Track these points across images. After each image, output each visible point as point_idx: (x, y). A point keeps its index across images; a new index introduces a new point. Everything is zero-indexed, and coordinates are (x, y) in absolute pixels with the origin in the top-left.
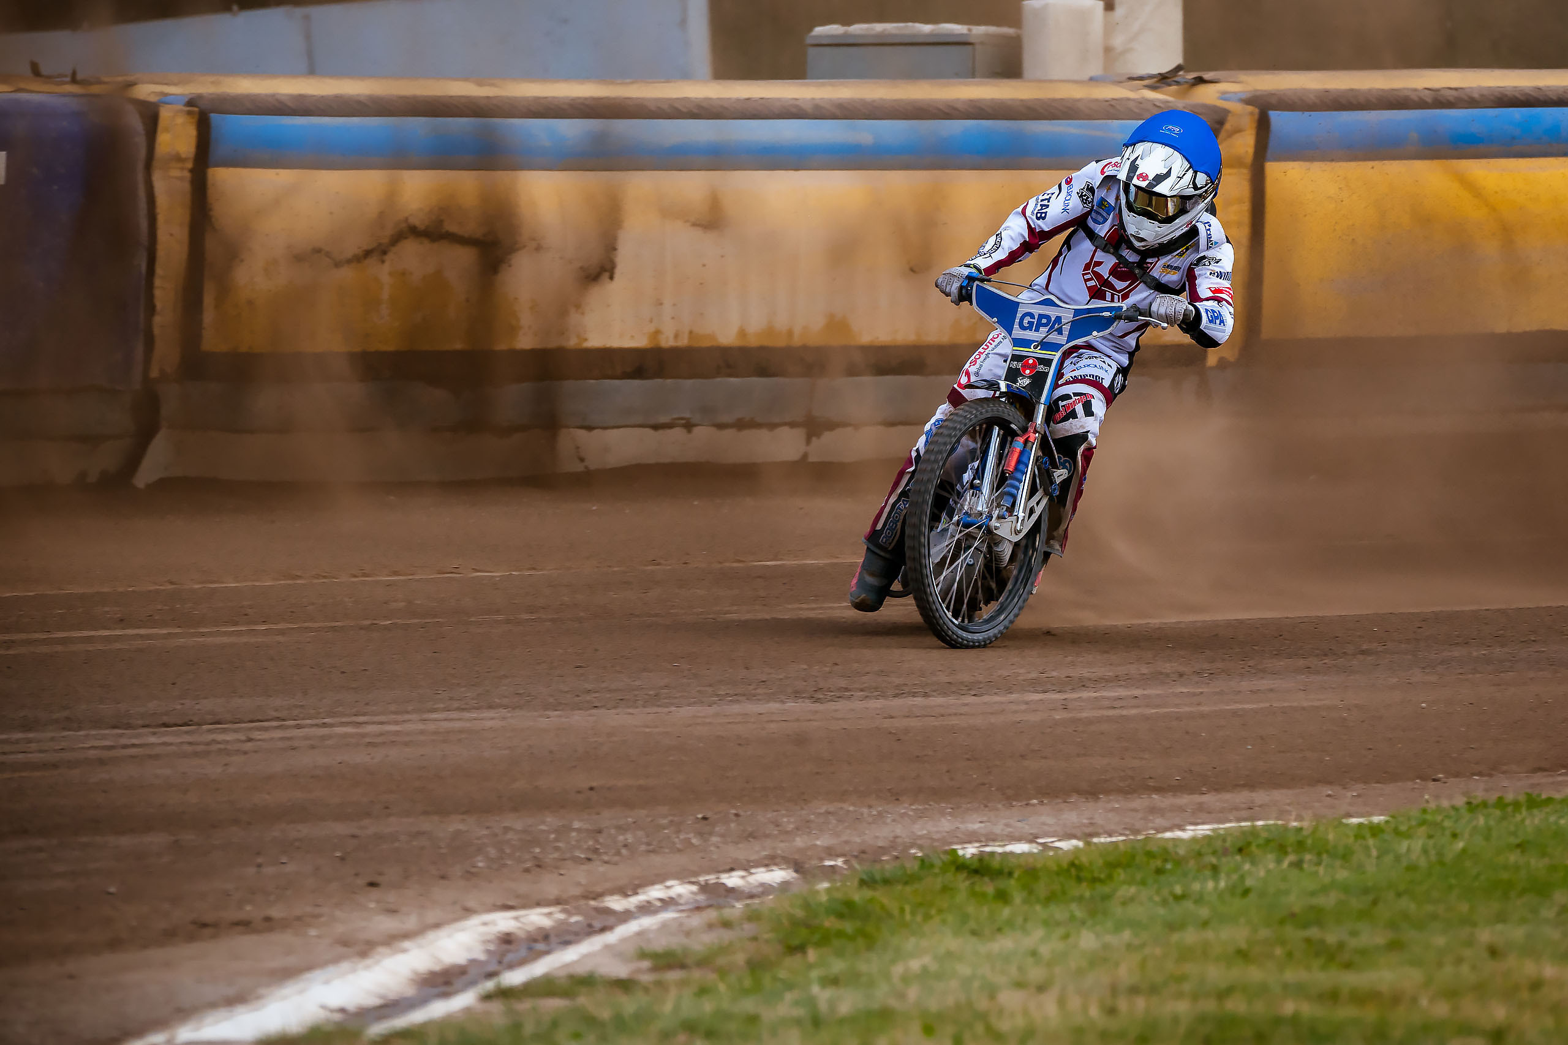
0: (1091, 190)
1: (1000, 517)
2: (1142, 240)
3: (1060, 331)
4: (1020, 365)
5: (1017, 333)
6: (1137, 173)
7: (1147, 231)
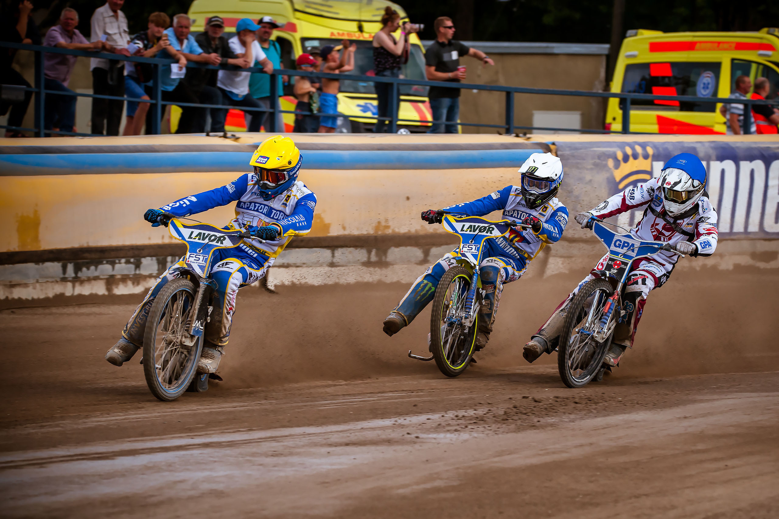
1: (598, 332)
2: (672, 212)
3: (633, 251)
5: (613, 248)
6: (666, 182)
7: (674, 208)
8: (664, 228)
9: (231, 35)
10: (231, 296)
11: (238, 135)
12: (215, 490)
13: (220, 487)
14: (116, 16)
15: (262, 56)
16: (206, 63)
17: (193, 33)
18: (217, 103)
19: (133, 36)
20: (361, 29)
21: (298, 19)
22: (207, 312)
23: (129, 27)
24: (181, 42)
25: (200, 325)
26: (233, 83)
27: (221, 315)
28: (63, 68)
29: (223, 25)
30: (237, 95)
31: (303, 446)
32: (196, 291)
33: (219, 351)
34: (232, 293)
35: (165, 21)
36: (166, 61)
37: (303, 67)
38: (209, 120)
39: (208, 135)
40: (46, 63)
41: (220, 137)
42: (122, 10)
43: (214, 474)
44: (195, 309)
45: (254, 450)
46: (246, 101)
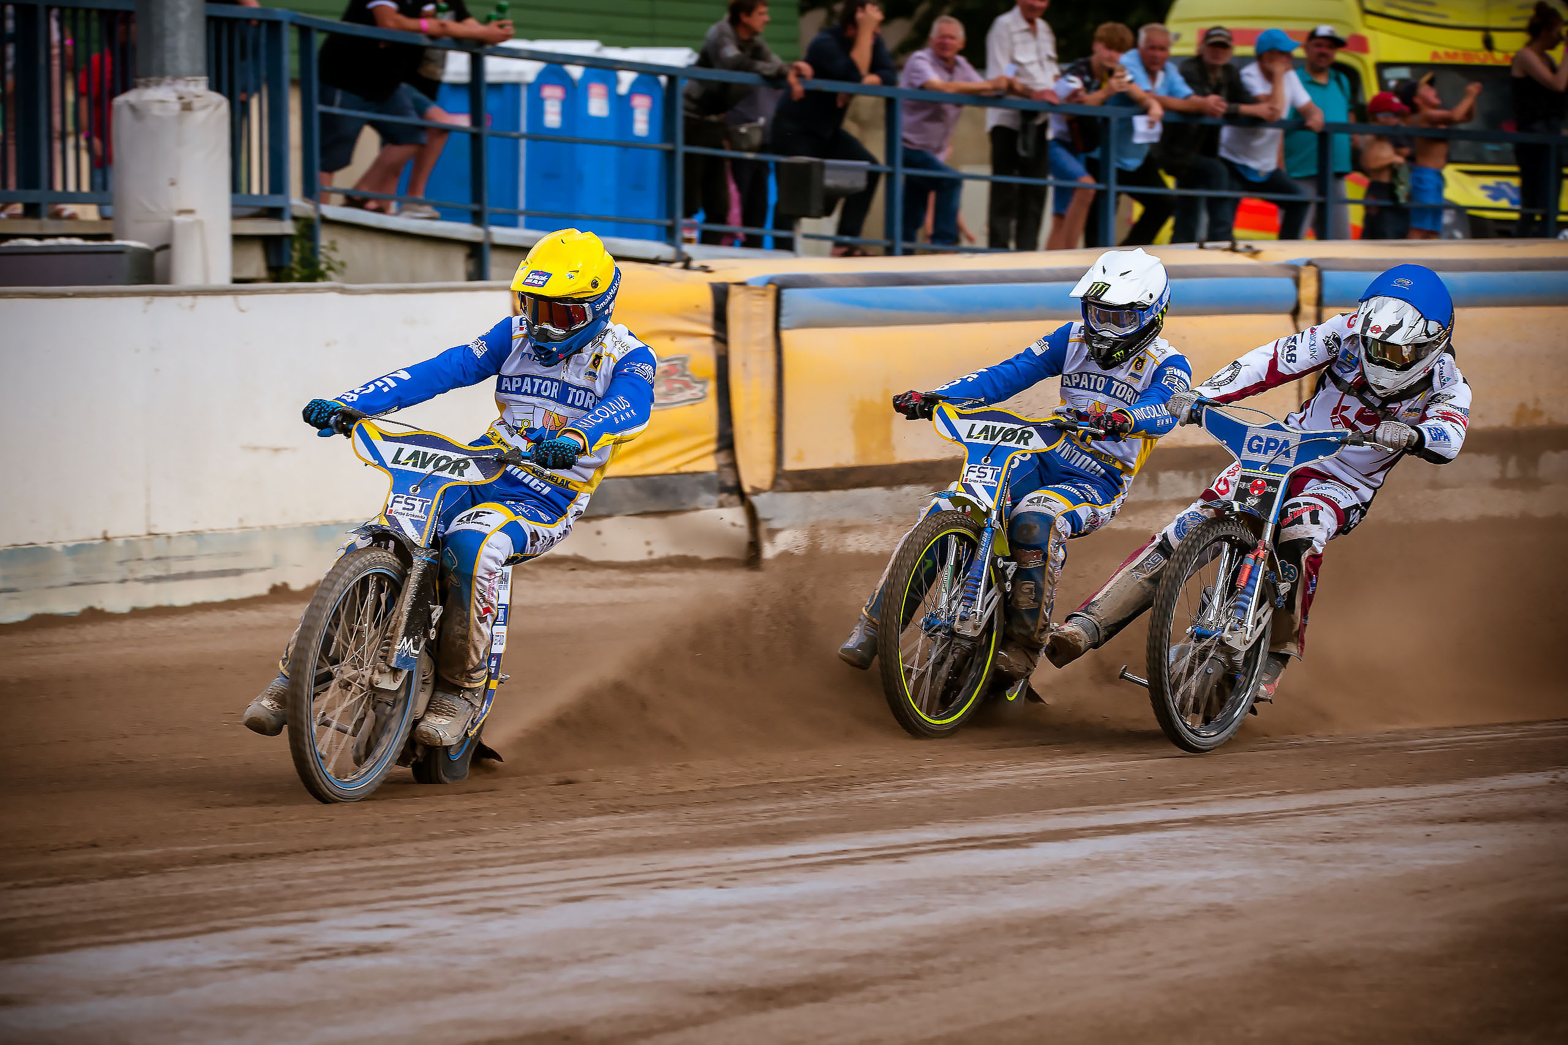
0: (1338, 340)
1: (1231, 629)
2: (1382, 388)
3: (1287, 454)
4: (1249, 486)
5: (1246, 454)
6: (1371, 326)
7: (1386, 379)
8: (1359, 416)
9: (1245, 60)
10: (486, 583)
11: (1257, 246)
12: (1217, 905)
13: (1226, 899)
14: (1033, 30)
15: (1304, 98)
16: (1198, 114)
17: (1176, 59)
18: (1218, 187)
19: (1066, 67)
20: (1488, 44)
21: (1371, 28)
22: (430, 619)
23: (1059, 49)
24: (1152, 75)
25: (412, 648)
26: (1249, 151)
27: (465, 624)
28: (935, 128)
29: (1230, 43)
30: (1255, 172)
31: (1381, 823)
32: (404, 576)
33: (466, 699)
34: (487, 576)
35: (1122, 40)
36: (1124, 111)
37: (1381, 117)
38: (1204, 219)
39: (1201, 247)
40: (905, 119)
41: (1225, 250)
42: (1045, 17)
43: (1215, 875)
44: (401, 613)
45: (1289, 830)
46: (1273, 183)
